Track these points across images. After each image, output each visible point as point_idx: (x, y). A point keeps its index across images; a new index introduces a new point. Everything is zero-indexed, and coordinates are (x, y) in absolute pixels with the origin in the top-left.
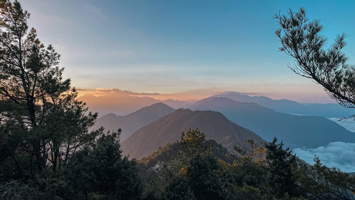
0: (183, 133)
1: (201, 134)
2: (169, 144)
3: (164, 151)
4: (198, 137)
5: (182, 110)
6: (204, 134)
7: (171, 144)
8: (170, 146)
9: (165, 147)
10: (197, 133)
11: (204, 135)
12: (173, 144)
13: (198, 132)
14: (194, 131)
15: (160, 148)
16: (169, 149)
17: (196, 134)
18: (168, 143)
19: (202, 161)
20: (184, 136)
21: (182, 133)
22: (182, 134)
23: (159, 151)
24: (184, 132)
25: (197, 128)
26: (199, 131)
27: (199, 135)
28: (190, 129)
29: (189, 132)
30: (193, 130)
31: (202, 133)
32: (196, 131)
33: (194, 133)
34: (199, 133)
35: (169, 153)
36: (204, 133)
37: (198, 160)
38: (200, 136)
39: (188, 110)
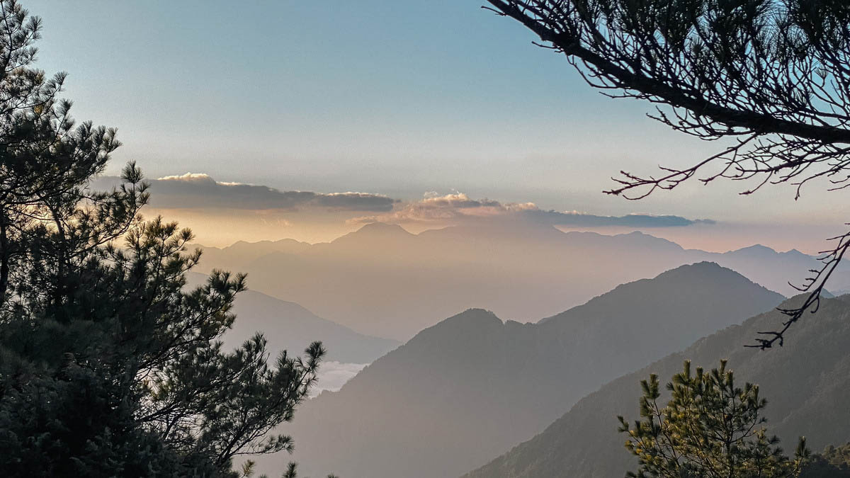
1: (739, 392)
4: (725, 404)
10: (724, 387)
13: (724, 383)
17: (716, 388)
20: (656, 394)
21: (644, 383)
22: (647, 388)
24: (654, 377)
26: (732, 375)
27: (730, 393)
28: (688, 364)
29: (680, 379)
30: (703, 371)
31: (748, 386)
32: (715, 373)
34: (733, 386)
38: (738, 403)
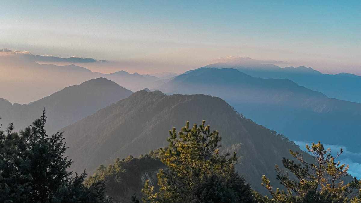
0: (172, 132)
1: (212, 134)
2: (121, 160)
3: (110, 173)
4: (205, 140)
5: (146, 92)
6: (218, 133)
7: (124, 160)
8: (122, 165)
9: (111, 166)
10: (204, 133)
11: (219, 136)
12: (128, 161)
13: (205, 130)
14: (198, 127)
15: (102, 167)
16: (120, 170)
17: (201, 133)
18: (118, 159)
19: (222, 190)
20: (175, 137)
21: (170, 133)
22: (172, 135)
23: (99, 174)
24: (174, 129)
25: (204, 122)
26: (209, 127)
27: (208, 135)
28: (188, 123)
29: (185, 130)
30: (196, 126)
31: (215, 132)
32: (201, 126)
33: (196, 132)
34: (209, 132)
35: (119, 178)
36: (217, 131)
37: (213, 188)
38: (210, 139)
39: (158, 94)
